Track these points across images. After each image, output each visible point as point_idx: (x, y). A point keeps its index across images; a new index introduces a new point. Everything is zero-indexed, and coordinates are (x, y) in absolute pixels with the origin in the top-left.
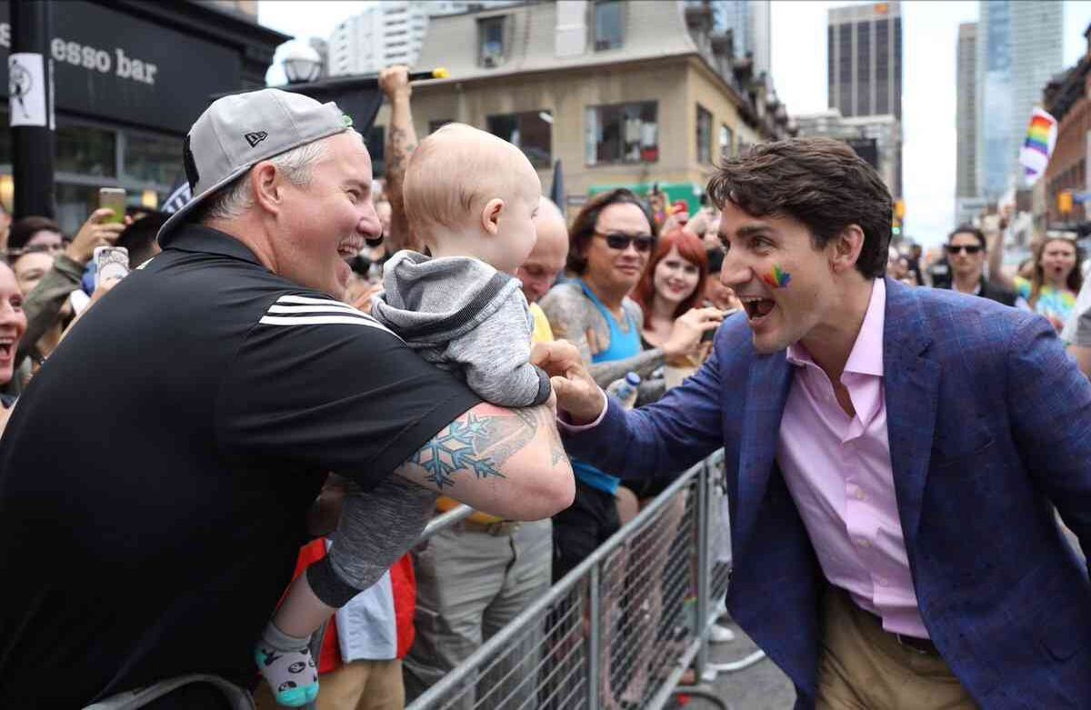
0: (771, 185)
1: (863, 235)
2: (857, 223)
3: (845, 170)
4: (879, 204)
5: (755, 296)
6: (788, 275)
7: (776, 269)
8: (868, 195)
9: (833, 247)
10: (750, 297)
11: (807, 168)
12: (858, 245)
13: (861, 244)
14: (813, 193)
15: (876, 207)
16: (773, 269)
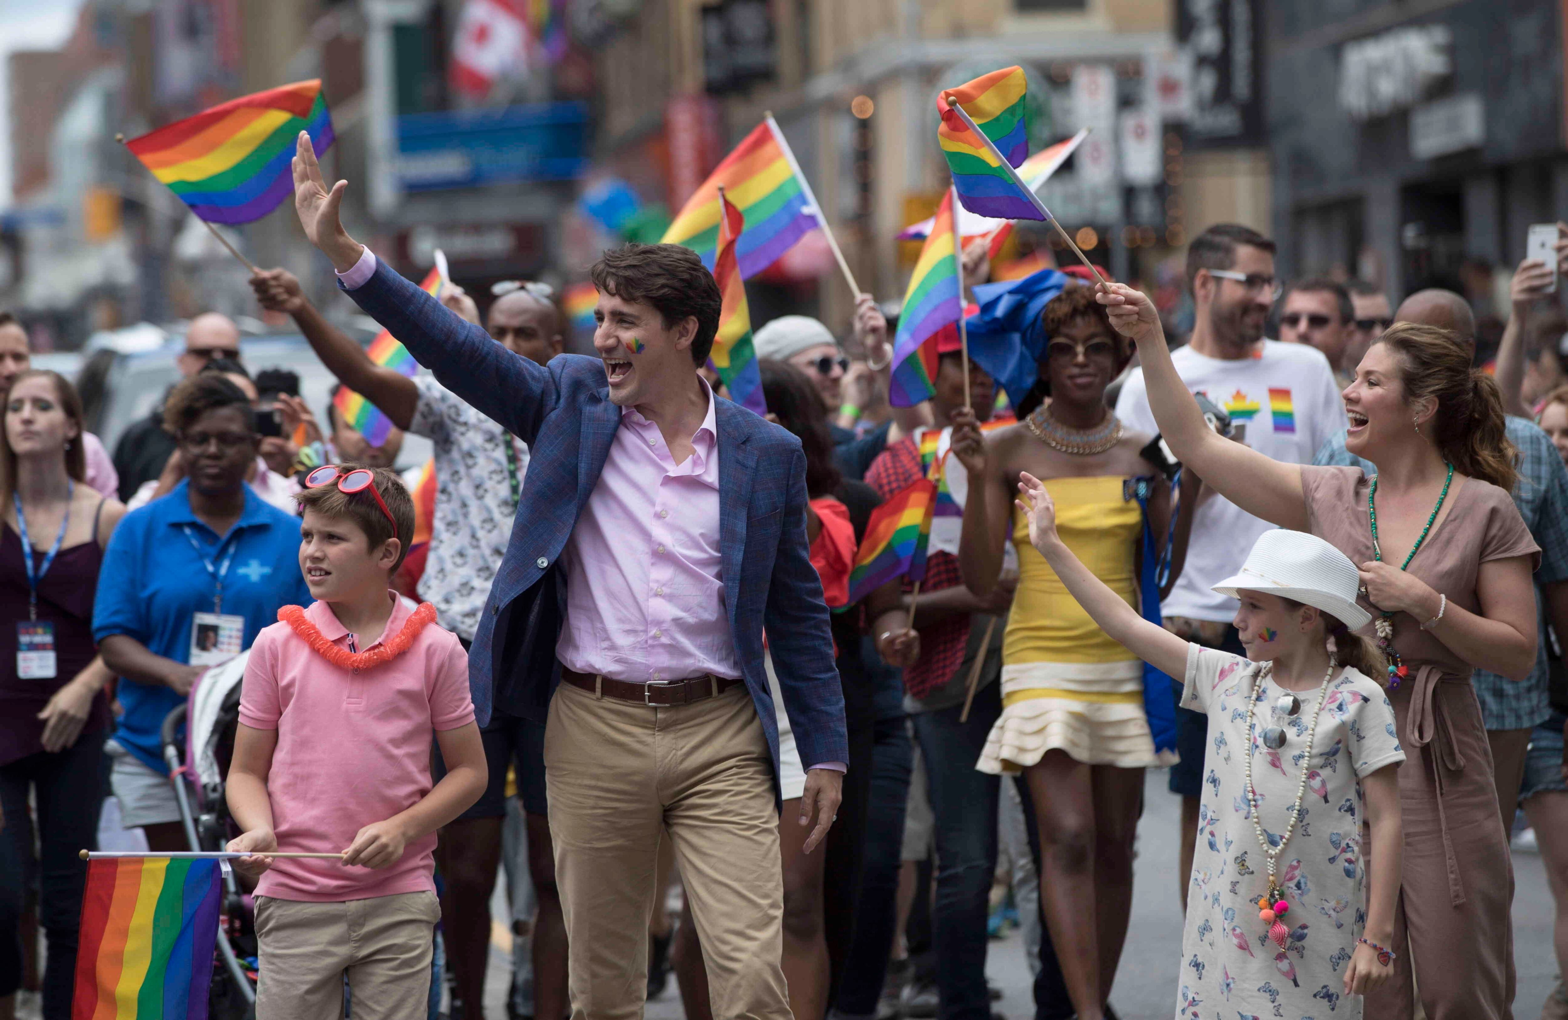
0: (639, 279)
1: (697, 325)
2: (695, 316)
3: (691, 274)
4: (712, 303)
5: (619, 359)
6: (643, 345)
7: (636, 340)
8: (705, 295)
9: (676, 330)
10: (615, 359)
11: (664, 269)
12: (693, 331)
13: (696, 330)
14: (666, 290)
15: (709, 305)
16: (634, 341)
